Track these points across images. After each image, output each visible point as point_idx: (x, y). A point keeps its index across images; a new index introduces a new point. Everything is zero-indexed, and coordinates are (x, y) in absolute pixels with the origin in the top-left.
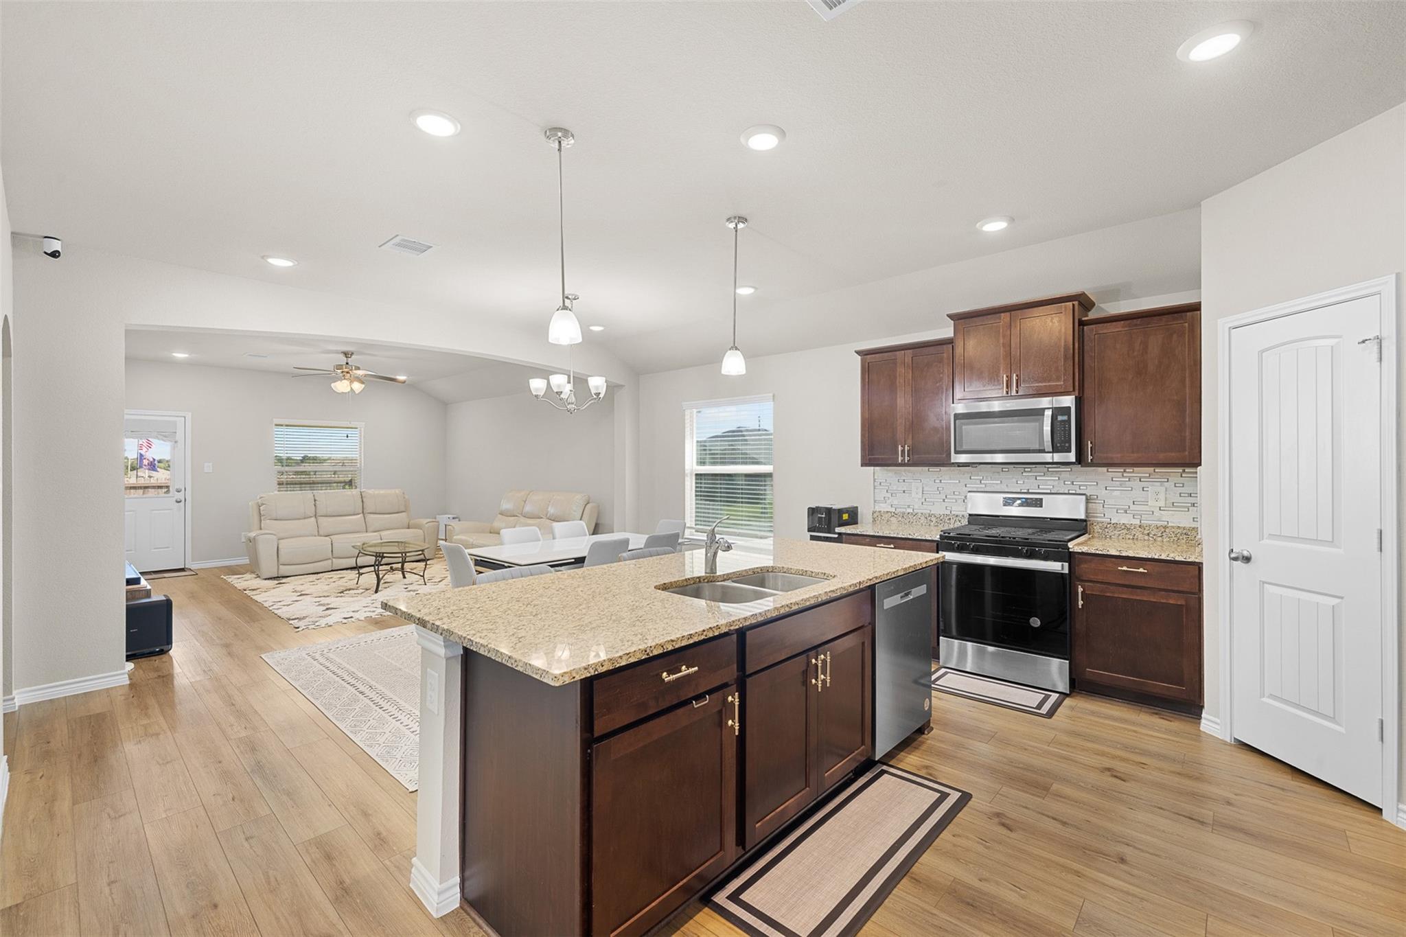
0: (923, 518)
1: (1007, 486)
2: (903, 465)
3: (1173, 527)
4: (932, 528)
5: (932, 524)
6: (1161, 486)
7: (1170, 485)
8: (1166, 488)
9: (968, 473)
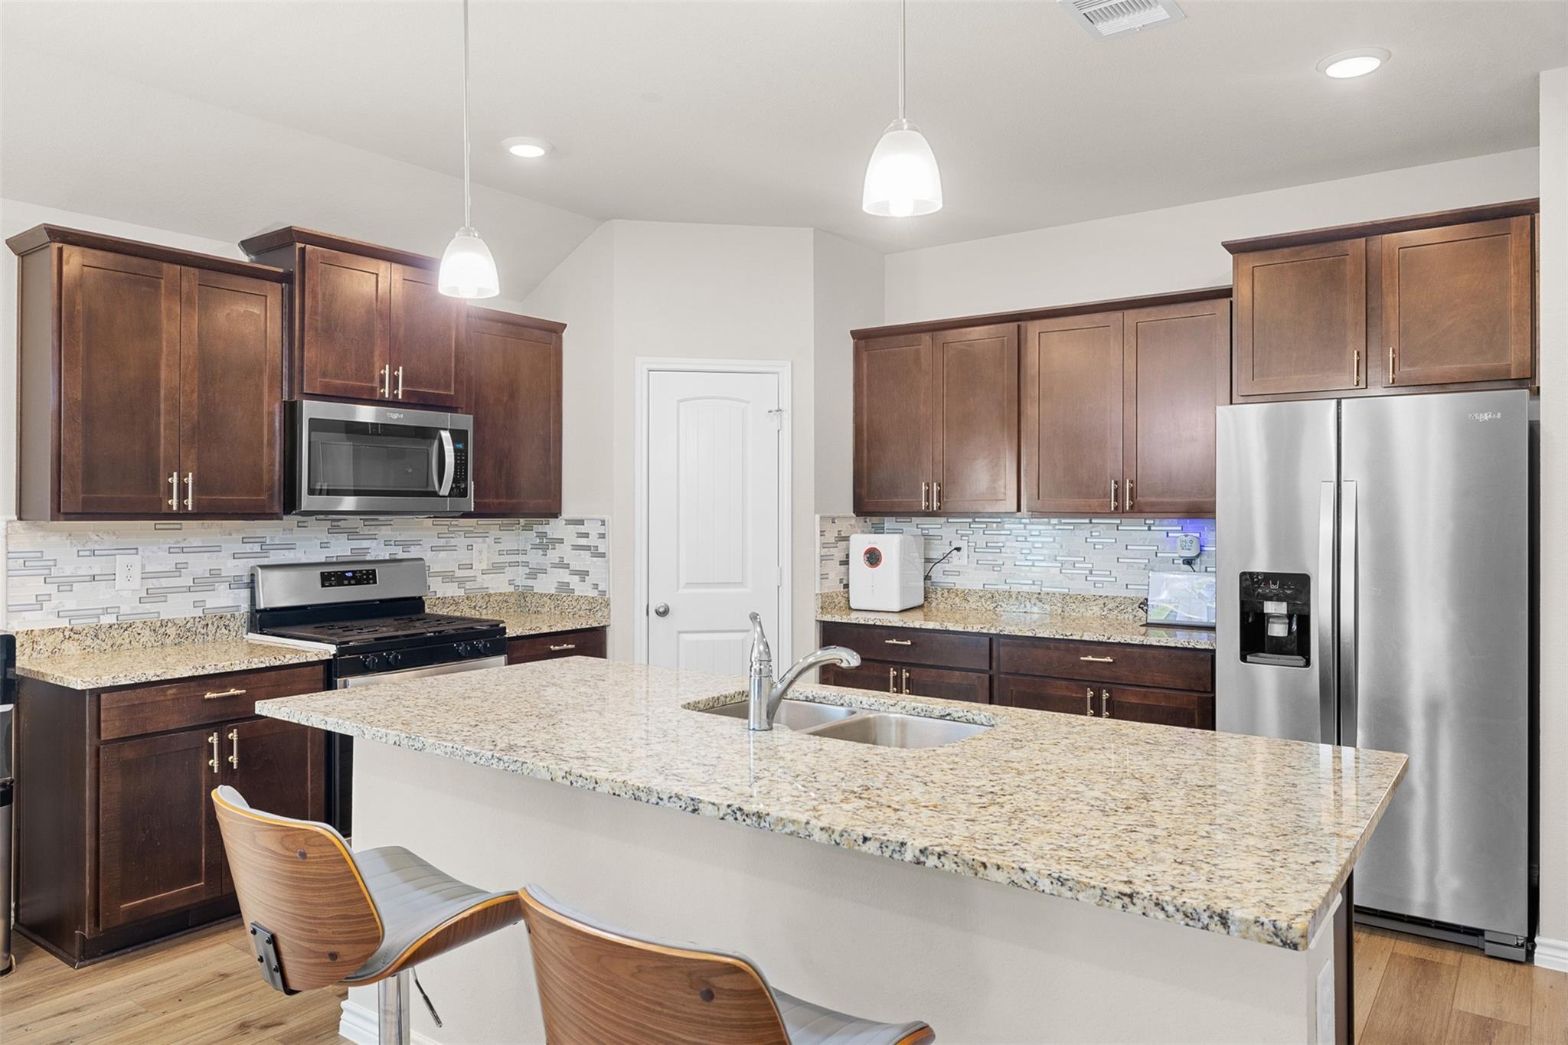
0: (147, 632)
1: (305, 552)
2: (183, 515)
3: (496, 594)
4: (168, 650)
5: (168, 641)
6: (484, 542)
7: (490, 540)
8: (488, 545)
9: (238, 531)
